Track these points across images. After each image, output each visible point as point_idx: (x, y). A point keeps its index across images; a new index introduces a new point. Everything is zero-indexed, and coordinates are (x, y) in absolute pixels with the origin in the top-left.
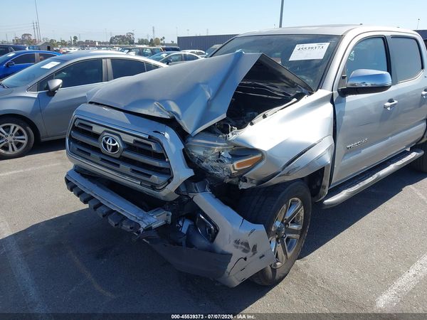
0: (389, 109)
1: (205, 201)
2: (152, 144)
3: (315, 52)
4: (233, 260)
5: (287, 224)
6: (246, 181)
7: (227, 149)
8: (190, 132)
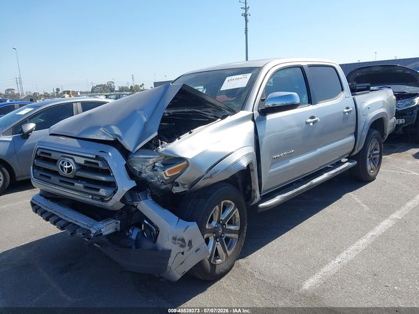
0: (311, 124)
1: (147, 207)
2: (99, 162)
3: (240, 82)
4: (173, 255)
5: (223, 224)
6: (178, 185)
7: (160, 160)
8: (131, 150)
